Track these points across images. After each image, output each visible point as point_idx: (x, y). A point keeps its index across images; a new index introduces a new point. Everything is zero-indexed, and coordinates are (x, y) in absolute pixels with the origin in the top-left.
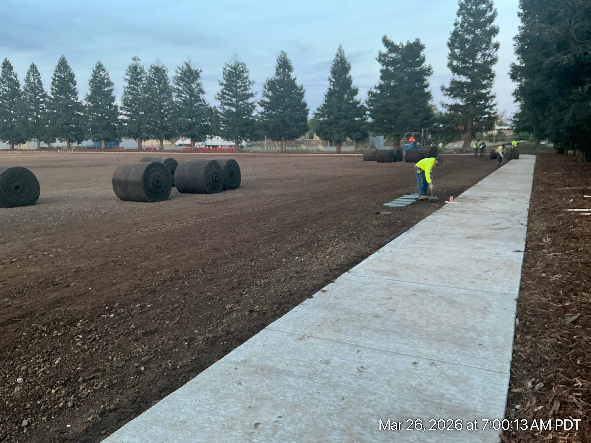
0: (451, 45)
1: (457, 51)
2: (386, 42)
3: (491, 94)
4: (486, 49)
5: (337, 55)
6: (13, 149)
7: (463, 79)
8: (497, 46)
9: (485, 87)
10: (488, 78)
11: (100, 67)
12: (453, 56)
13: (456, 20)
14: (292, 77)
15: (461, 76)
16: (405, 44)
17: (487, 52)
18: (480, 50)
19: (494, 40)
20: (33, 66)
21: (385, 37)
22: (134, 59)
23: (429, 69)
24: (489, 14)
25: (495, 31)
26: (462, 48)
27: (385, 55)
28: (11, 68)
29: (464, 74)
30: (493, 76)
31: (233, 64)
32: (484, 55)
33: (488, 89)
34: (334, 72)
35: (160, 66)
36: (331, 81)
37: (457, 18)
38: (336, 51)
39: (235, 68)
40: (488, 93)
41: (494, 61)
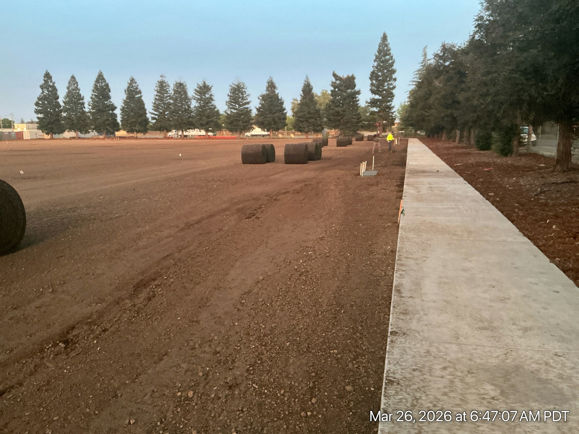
0: (371, 79)
1: (374, 82)
2: (334, 75)
3: (392, 105)
4: (389, 81)
5: (305, 81)
6: (52, 138)
7: (377, 97)
8: (395, 80)
9: (389, 101)
10: (391, 97)
11: (132, 80)
12: (372, 84)
13: (373, 64)
14: (277, 93)
15: (376, 95)
16: (345, 76)
17: (390, 82)
18: (387, 81)
19: (394, 76)
20: (73, 78)
21: (334, 72)
22: (162, 76)
23: (359, 91)
24: (390, 61)
25: (394, 72)
26: (377, 80)
27: (335, 83)
28: (50, 78)
29: (378, 94)
30: (394, 96)
31: (236, 83)
32: (388, 84)
33: (391, 103)
34: (303, 91)
35: (182, 82)
36: (302, 96)
37: (374, 63)
38: (305, 78)
39: (238, 86)
40: (391, 105)
41: (394, 88)
